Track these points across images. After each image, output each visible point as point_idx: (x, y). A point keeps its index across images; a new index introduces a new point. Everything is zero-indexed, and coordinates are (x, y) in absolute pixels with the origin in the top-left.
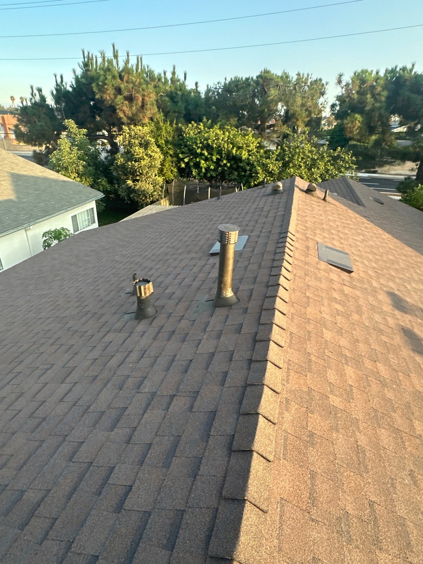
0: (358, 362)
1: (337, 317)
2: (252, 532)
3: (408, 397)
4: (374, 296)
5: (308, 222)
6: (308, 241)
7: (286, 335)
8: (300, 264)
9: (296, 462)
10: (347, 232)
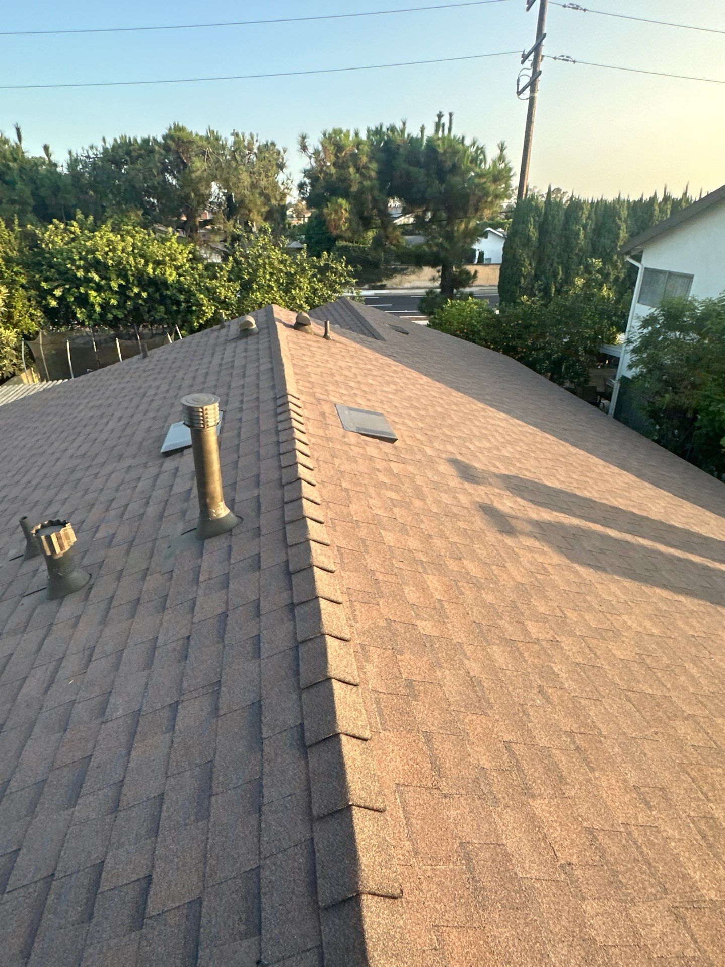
0: (439, 567)
1: (394, 509)
2: (374, 845)
3: (511, 596)
4: (432, 469)
5: (312, 375)
6: (320, 404)
7: (333, 552)
8: (320, 442)
9: (401, 729)
10: (370, 381)
